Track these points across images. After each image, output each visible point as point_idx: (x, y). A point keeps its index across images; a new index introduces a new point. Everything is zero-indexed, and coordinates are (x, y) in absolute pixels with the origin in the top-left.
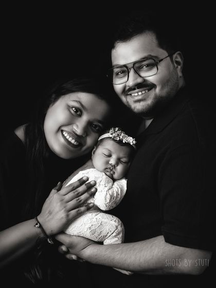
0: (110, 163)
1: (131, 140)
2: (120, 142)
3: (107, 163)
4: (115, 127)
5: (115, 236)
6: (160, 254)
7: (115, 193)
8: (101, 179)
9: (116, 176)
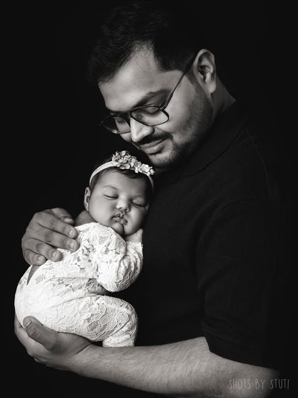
0: (118, 207)
1: (147, 170)
2: (130, 173)
3: (114, 207)
4: (120, 151)
5: (127, 332)
6: (203, 370)
7: (133, 265)
8: (109, 240)
9: (128, 228)
